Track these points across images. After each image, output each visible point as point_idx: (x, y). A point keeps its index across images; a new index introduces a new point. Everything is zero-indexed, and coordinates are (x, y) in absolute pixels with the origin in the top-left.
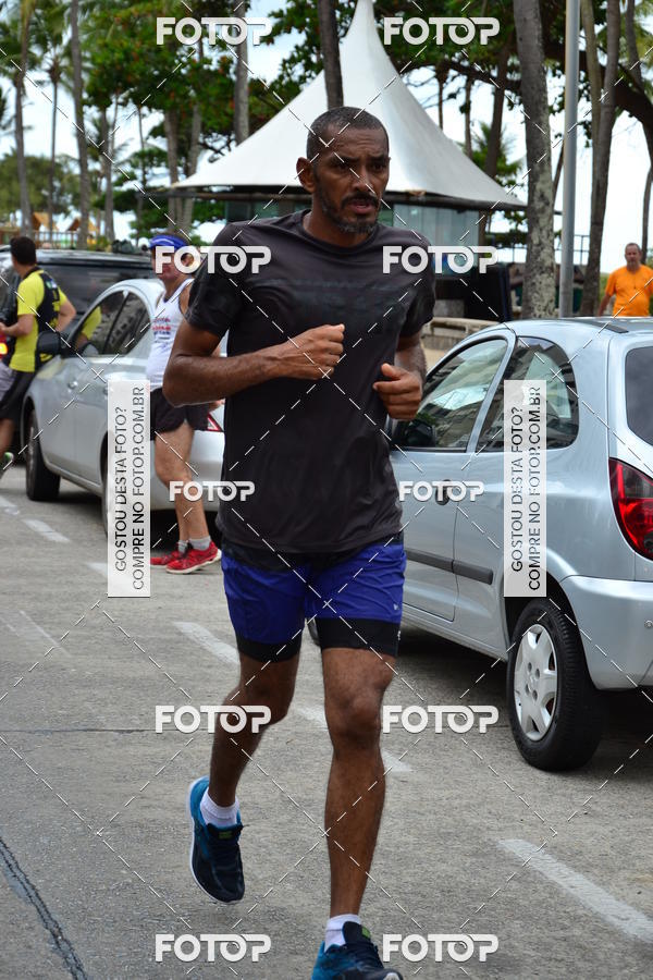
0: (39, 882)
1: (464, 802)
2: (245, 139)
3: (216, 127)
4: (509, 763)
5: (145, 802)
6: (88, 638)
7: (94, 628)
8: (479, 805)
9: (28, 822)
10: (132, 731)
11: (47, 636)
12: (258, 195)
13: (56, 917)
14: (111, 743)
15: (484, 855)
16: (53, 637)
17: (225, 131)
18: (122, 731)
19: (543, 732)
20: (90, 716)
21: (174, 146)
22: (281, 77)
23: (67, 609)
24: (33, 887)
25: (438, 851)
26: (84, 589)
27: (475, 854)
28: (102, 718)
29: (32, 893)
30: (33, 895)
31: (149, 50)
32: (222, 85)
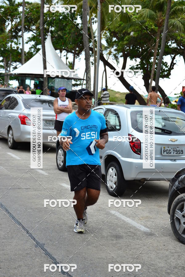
0: (20, 221)
1: (100, 203)
2: (24, 64)
3: (14, 61)
4: (106, 195)
5: (36, 204)
6: (12, 169)
7: (12, 167)
8: (103, 204)
9: (14, 208)
10: (28, 189)
11: (4, 168)
12: (27, 75)
13: (26, 228)
14: (24, 191)
15: (108, 214)
16: (5, 169)
17: (16, 62)
18: (26, 189)
19: (114, 189)
20: (18, 185)
21: (5, 65)
22: (29, 51)
23: (6, 163)
24: (19, 222)
25: (98, 213)
26: (8, 158)
27: (106, 214)
28: (21, 186)
29: (20, 223)
30: (20, 224)
31: (2, 45)
32: (17, 52)
